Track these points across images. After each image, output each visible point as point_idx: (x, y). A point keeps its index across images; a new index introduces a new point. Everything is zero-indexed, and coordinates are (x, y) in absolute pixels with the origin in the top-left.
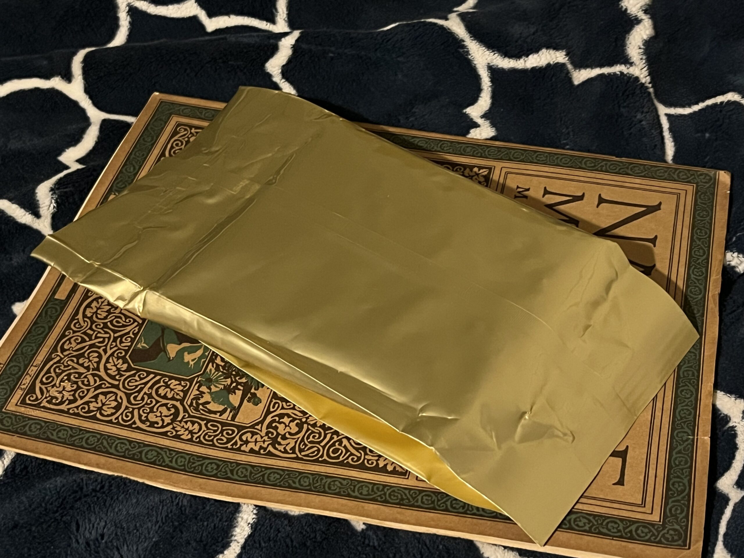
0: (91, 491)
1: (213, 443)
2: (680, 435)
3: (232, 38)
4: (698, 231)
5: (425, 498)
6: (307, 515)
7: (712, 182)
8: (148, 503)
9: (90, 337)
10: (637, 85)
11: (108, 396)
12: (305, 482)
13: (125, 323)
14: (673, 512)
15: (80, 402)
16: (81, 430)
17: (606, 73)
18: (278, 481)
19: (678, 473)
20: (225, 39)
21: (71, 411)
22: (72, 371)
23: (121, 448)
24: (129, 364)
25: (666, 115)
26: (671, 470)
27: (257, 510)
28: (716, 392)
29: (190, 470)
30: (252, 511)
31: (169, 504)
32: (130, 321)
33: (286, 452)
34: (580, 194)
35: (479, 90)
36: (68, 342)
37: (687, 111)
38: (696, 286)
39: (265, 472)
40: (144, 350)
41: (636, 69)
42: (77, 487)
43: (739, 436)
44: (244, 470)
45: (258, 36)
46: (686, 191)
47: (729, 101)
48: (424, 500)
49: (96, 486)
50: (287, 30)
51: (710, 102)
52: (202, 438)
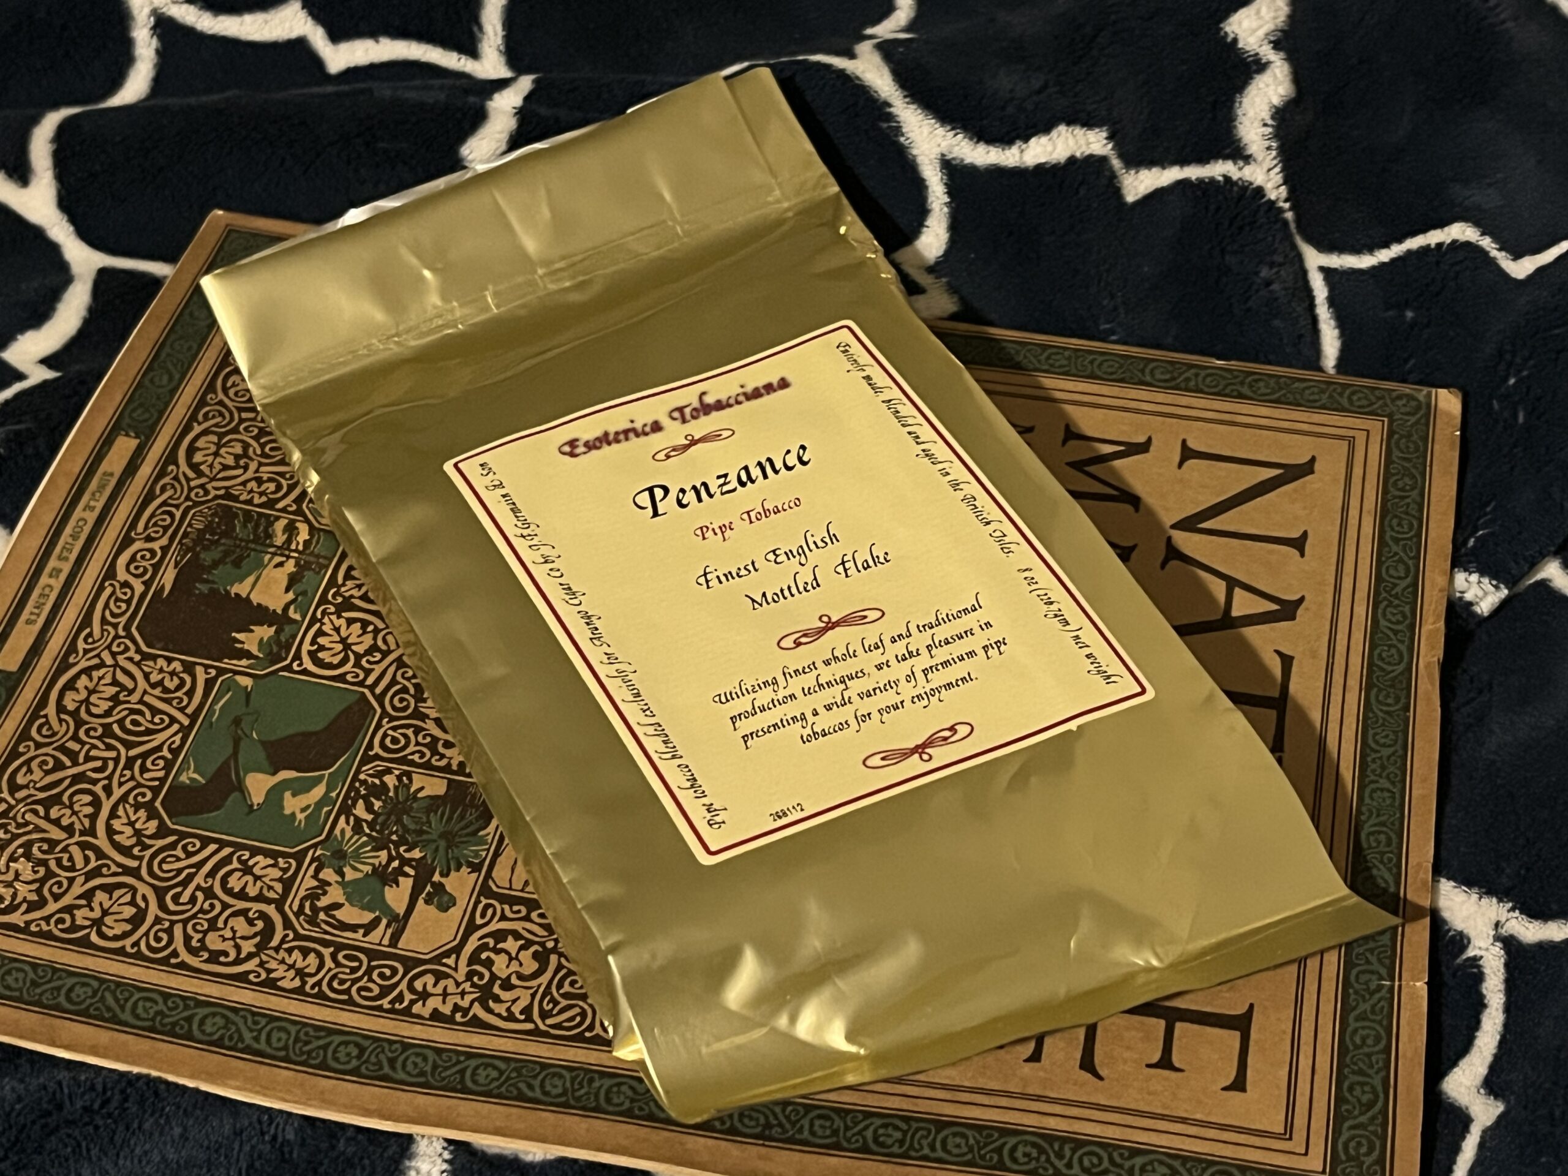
0: (80, 1111)
1: (351, 996)
2: (1364, 978)
3: (384, 91)
4: (1395, 522)
5: (817, 1123)
6: (562, 1160)
7: (1422, 412)
8: (207, 1135)
9: (73, 756)
10: (1259, 206)
11: (117, 894)
12: (555, 1087)
13: (151, 726)
14: (1352, 1152)
15: (52, 907)
16: (55, 970)
17: (1194, 178)
18: (496, 1084)
19: (1361, 1065)
20: (370, 91)
21: (33, 928)
22: (35, 836)
23: (146, 1010)
24: (162, 822)
25: (1322, 269)
26: (1346, 1056)
27: (451, 1152)
28: (1438, 881)
29: (299, 1059)
30: (440, 1155)
31: (255, 1139)
32: (162, 720)
33: (511, 1018)
34: (1142, 439)
35: (922, 212)
36: (24, 769)
37: (1364, 262)
38: (1390, 646)
39: (467, 1063)
40: (193, 789)
41: (1258, 170)
42: (49, 1102)
43: (1487, 978)
44: (419, 1060)
45: (441, 88)
46: (1368, 431)
47: (1454, 242)
48: (816, 1128)
49: (93, 1101)
50: (504, 73)
51: (1414, 243)
52: (325, 987)
